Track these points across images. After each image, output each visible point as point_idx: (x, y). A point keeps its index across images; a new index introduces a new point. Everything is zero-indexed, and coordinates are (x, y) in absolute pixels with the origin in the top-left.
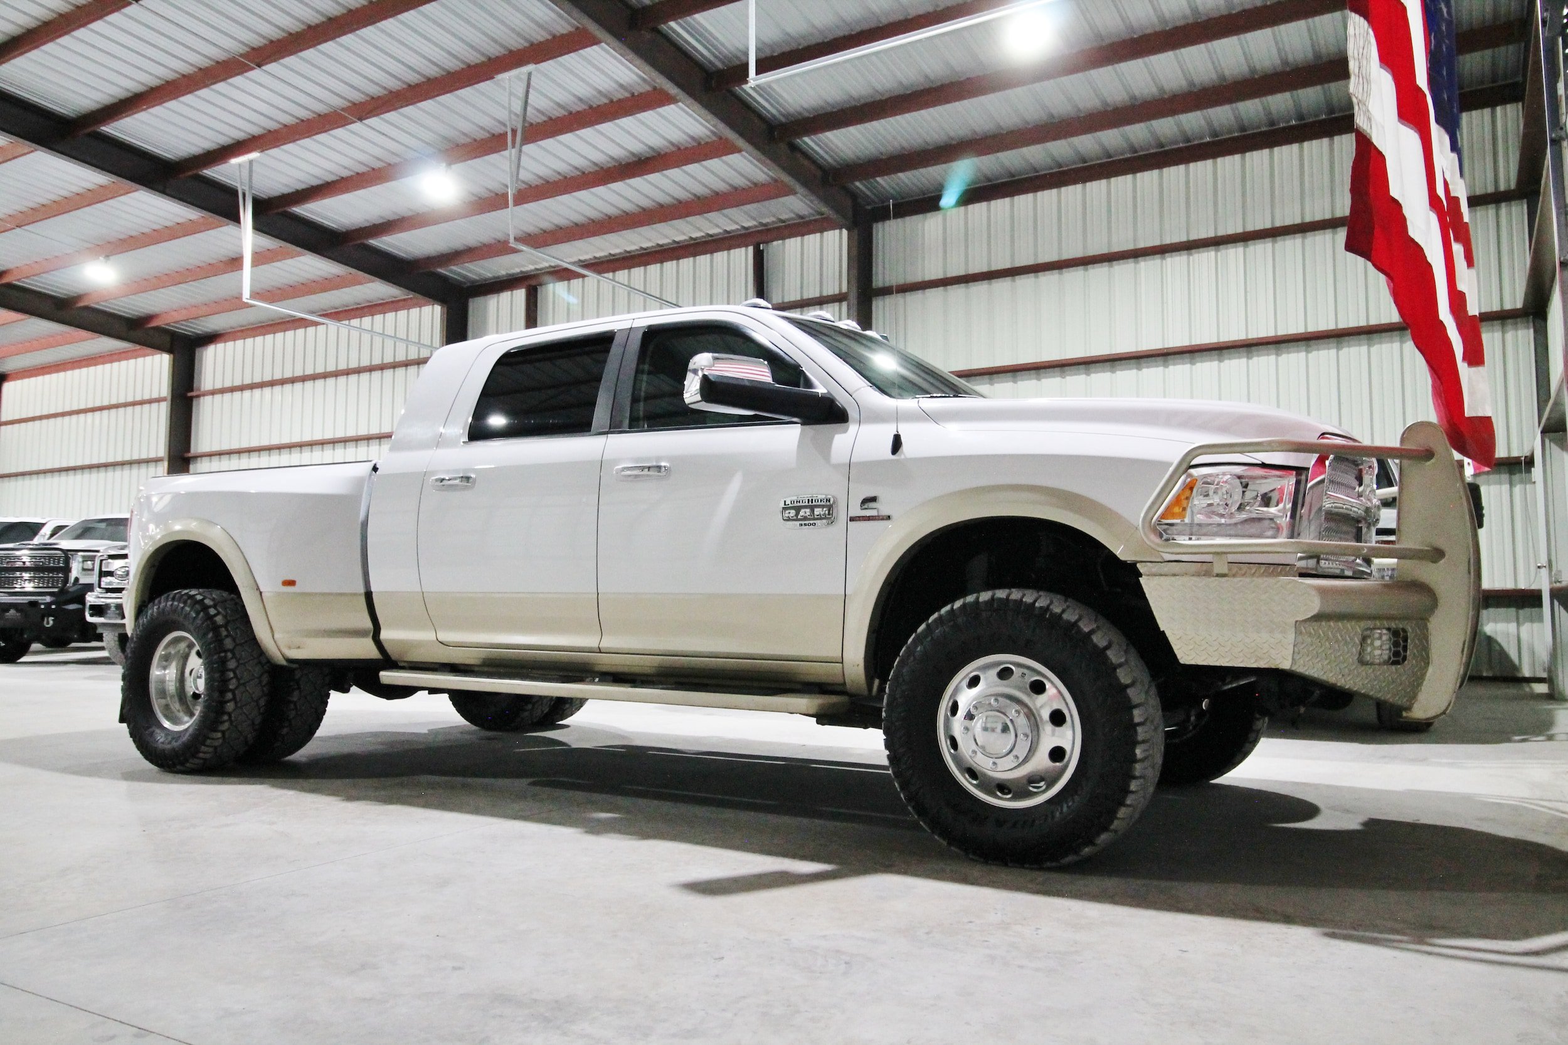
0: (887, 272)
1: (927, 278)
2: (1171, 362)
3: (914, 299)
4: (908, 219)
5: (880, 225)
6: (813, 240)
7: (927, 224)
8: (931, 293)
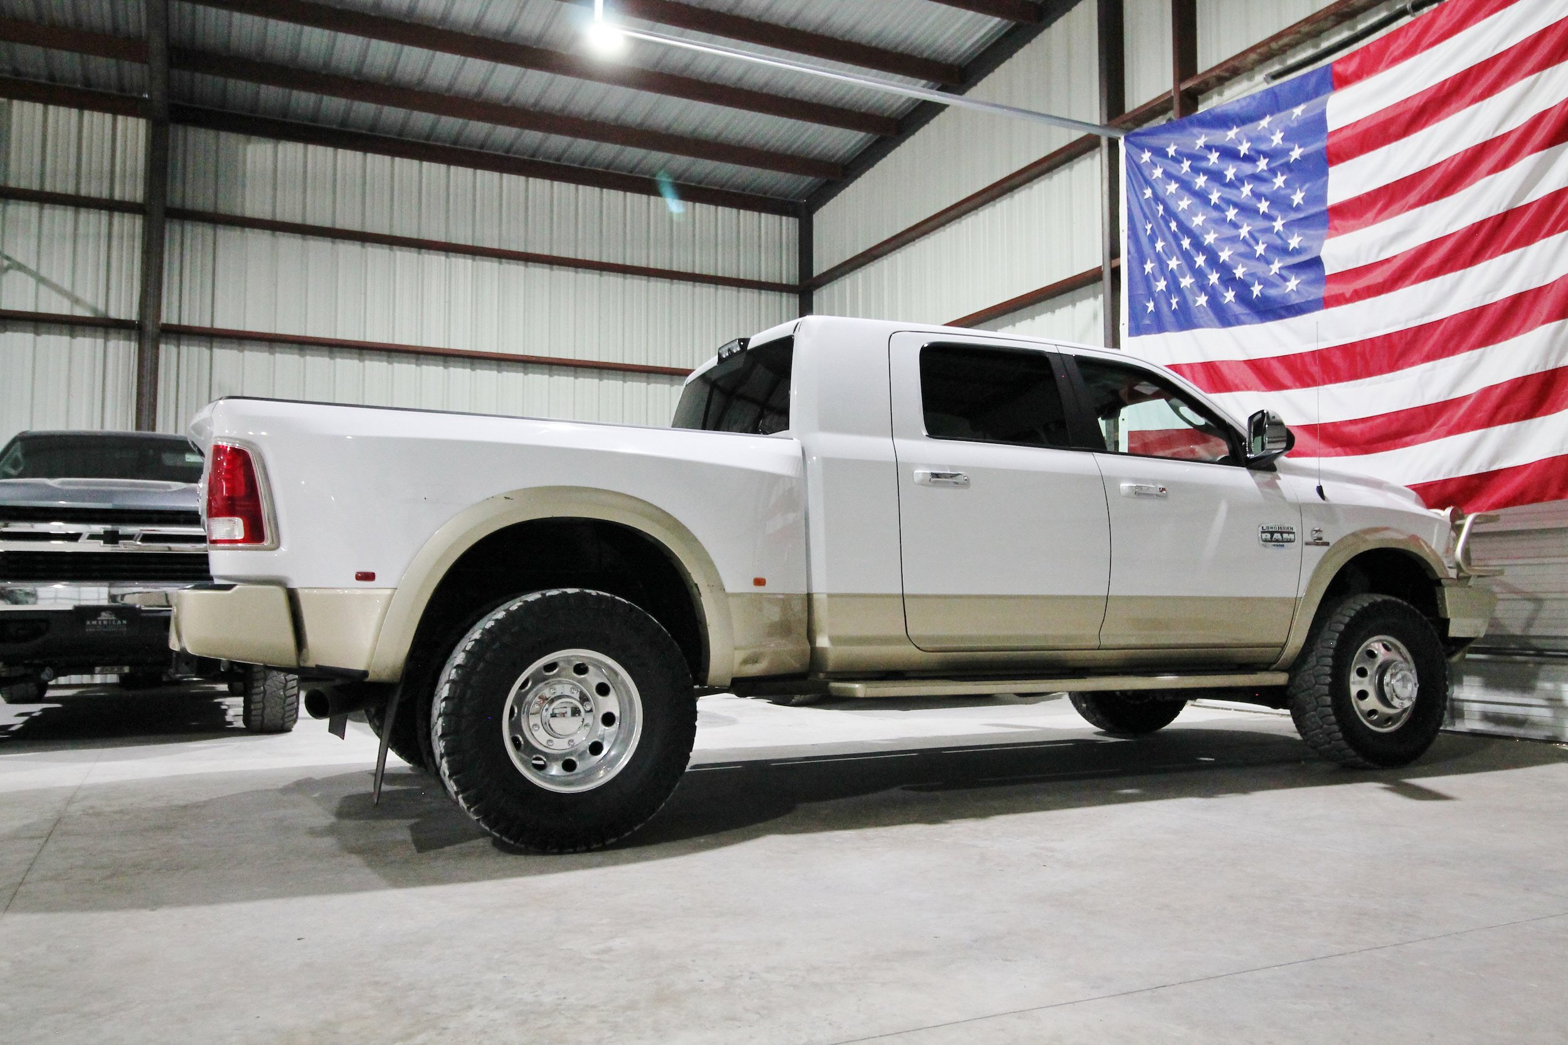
0: (189, 190)
1: (249, 213)
2: (530, 370)
3: (229, 237)
4: (223, 135)
5: (181, 130)
6: (63, 117)
7: (250, 148)
8: (251, 234)
